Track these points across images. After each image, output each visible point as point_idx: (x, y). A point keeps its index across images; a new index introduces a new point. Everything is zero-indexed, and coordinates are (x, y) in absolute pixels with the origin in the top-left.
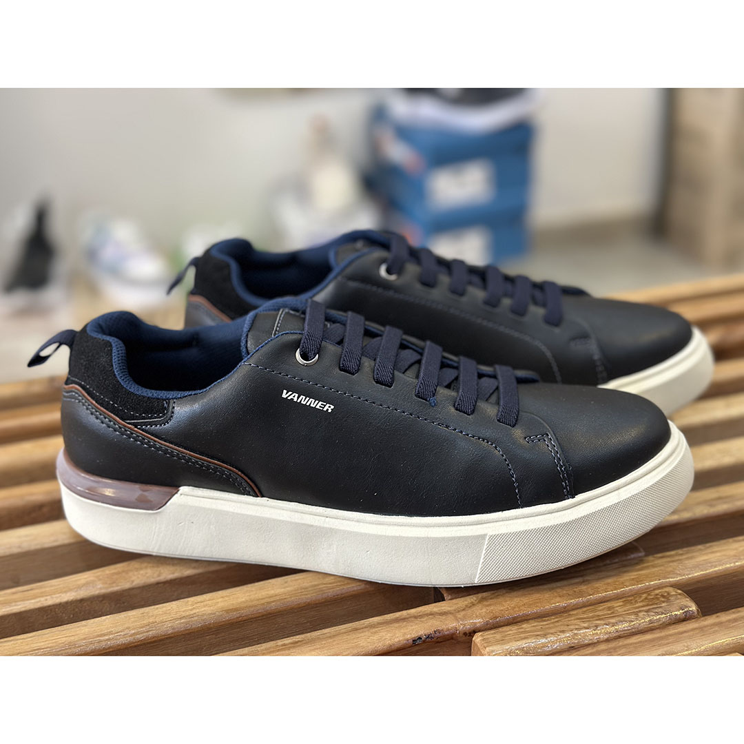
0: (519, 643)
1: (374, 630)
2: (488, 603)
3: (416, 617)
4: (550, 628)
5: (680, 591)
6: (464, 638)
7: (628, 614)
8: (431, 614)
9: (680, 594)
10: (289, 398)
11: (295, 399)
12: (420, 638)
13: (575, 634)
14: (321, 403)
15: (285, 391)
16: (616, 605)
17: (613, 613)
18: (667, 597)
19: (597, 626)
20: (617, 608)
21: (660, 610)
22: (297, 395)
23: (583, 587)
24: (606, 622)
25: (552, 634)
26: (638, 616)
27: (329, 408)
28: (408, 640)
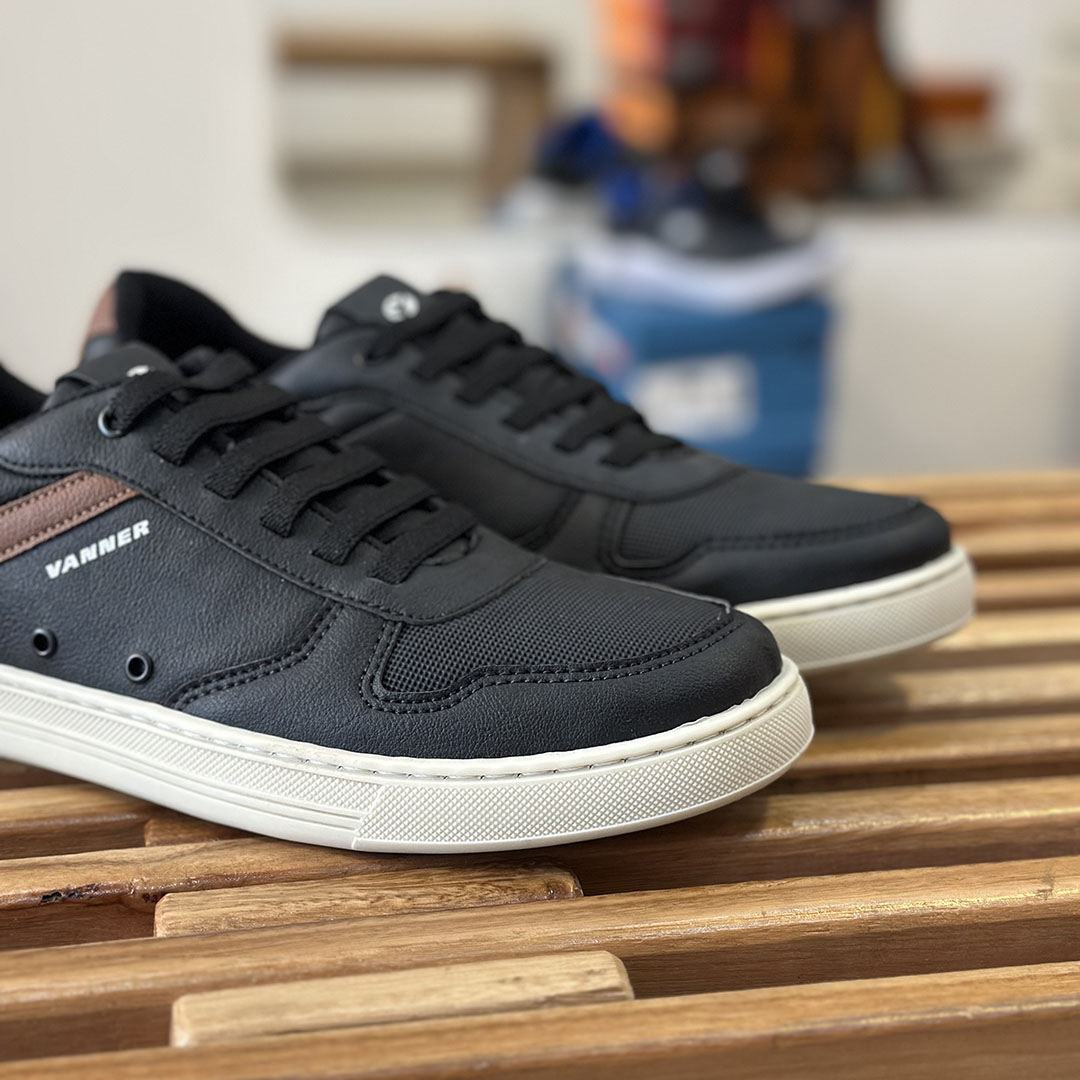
0: (226, 910)
3: (67, 864)
4: (292, 895)
6: (144, 904)
7: (446, 885)
8: (99, 862)
12: (57, 894)
13: (335, 905)
16: (433, 873)
19: (379, 898)
20: (434, 878)
21: (507, 884)
24: (402, 892)
25: (293, 902)
26: (463, 887)
28: (34, 895)
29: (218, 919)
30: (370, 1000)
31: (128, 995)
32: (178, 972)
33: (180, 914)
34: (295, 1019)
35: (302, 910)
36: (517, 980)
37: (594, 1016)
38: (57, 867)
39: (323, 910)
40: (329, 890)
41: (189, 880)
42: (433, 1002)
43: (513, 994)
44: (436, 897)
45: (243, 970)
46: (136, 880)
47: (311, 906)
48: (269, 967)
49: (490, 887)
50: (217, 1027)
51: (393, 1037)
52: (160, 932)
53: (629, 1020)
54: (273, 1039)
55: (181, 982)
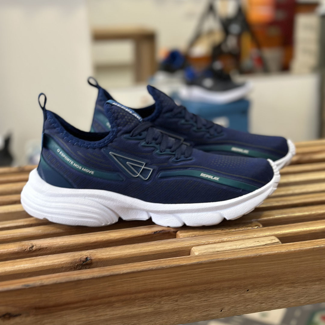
12: (157, 232)
18: (251, 223)
21: (248, 226)
28: (152, 232)
30: (230, 246)
34: (218, 250)
36: (258, 241)
42: (243, 246)
43: (258, 244)
45: (202, 242)
50: (203, 251)
51: (239, 251)
53: (284, 246)
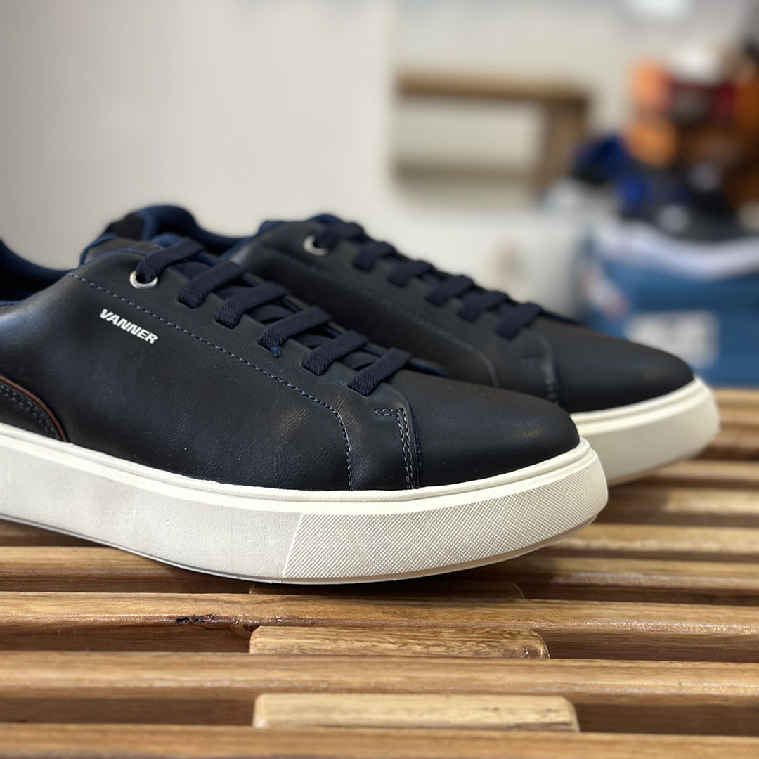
0: (298, 641)
1: (138, 602)
2: (292, 603)
3: (195, 600)
4: (344, 636)
5: (536, 634)
6: (244, 632)
7: (453, 641)
8: (216, 600)
9: (534, 636)
10: (108, 320)
11: (115, 323)
12: (186, 618)
13: (374, 645)
14: (144, 331)
15: (105, 311)
16: (444, 631)
17: (436, 637)
18: (513, 636)
19: (405, 644)
20: (444, 634)
21: (497, 644)
22: (118, 317)
23: (418, 610)
24: (421, 642)
25: (346, 640)
26: (464, 643)
27: (152, 338)
28: (171, 618)
29: (292, 646)
30: (391, 711)
31: (228, 690)
32: (262, 677)
33: (267, 640)
34: (338, 718)
35: (350, 646)
36: (496, 709)
37: (548, 740)
38: (188, 601)
39: (365, 648)
40: (371, 635)
41: (276, 619)
42: (435, 718)
43: (492, 719)
44: (445, 648)
45: (306, 681)
46: (240, 615)
47: (357, 644)
48: (323, 682)
49: (482, 645)
50: (284, 717)
51: (404, 737)
52: (252, 650)
54: (322, 730)
55: (262, 685)
